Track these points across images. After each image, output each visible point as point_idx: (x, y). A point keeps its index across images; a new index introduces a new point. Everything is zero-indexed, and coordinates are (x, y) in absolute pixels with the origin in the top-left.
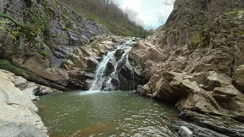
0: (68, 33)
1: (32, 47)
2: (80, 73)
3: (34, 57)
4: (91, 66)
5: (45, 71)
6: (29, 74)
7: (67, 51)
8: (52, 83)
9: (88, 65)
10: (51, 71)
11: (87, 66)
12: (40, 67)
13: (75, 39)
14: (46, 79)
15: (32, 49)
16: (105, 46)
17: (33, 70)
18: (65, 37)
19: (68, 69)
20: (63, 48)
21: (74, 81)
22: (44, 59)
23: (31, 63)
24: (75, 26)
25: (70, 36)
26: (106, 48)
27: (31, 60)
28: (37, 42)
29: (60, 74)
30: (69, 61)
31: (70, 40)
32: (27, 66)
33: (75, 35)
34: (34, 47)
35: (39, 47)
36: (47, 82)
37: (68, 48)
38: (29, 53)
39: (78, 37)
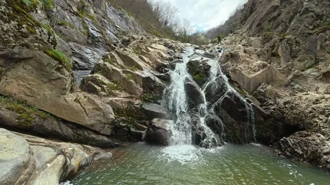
0: (84, 22)
1: (25, 36)
2: (132, 103)
3: (32, 62)
4: (152, 89)
5: (61, 101)
6: (18, 111)
7: (88, 56)
8: (80, 132)
9: (143, 87)
10: (76, 100)
11: (142, 89)
12: (47, 91)
13: (97, 35)
14: (65, 122)
15: (26, 41)
16: (159, 53)
17: (30, 100)
18: (80, 29)
19: (103, 93)
20: (80, 49)
21: (124, 121)
22: (58, 70)
23: (23, 79)
24: (92, 11)
25: (87, 28)
26: (162, 56)
27: (21, 71)
28: (39, 25)
29: (98, 109)
30: (100, 77)
31: (90, 36)
32: (8, 88)
33: (95, 28)
34: (31, 37)
35: (45, 38)
36: (68, 131)
37: (89, 51)
38: (16, 50)
39: (101, 33)
